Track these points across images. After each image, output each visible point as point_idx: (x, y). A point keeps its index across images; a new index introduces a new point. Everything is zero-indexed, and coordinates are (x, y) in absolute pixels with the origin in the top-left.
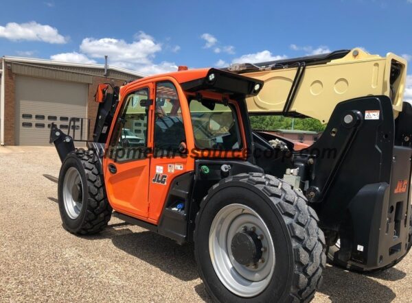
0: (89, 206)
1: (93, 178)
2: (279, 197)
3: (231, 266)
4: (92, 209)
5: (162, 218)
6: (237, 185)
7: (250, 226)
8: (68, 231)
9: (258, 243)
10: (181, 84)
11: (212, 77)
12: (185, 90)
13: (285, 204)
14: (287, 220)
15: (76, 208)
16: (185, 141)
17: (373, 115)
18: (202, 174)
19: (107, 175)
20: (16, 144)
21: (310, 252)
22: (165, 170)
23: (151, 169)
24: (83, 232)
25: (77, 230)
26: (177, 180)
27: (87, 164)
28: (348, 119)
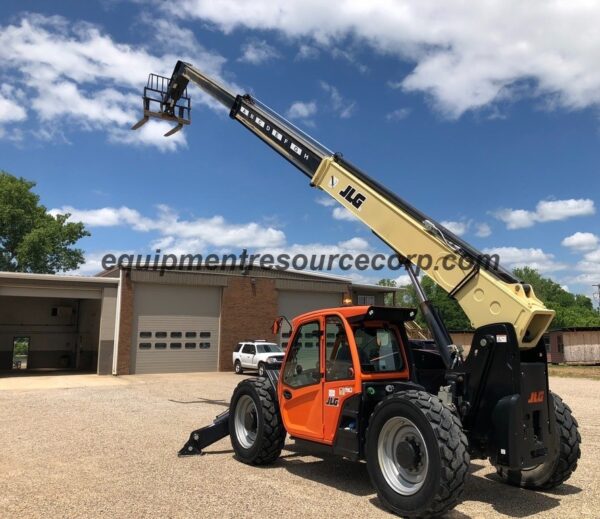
0: (266, 433)
1: (267, 404)
2: (428, 408)
3: (397, 473)
4: (268, 435)
5: (336, 439)
6: (397, 401)
7: (410, 436)
8: (242, 461)
9: (417, 448)
10: (348, 319)
11: (371, 312)
12: (350, 323)
13: (432, 414)
14: (434, 426)
15: (248, 438)
16: (353, 367)
17: (502, 339)
18: (368, 395)
19: (282, 401)
20: (131, 372)
21: (454, 451)
22: (337, 393)
23: (324, 393)
24: (259, 461)
25: (253, 459)
26: (348, 401)
27: (262, 392)
28: (483, 342)
